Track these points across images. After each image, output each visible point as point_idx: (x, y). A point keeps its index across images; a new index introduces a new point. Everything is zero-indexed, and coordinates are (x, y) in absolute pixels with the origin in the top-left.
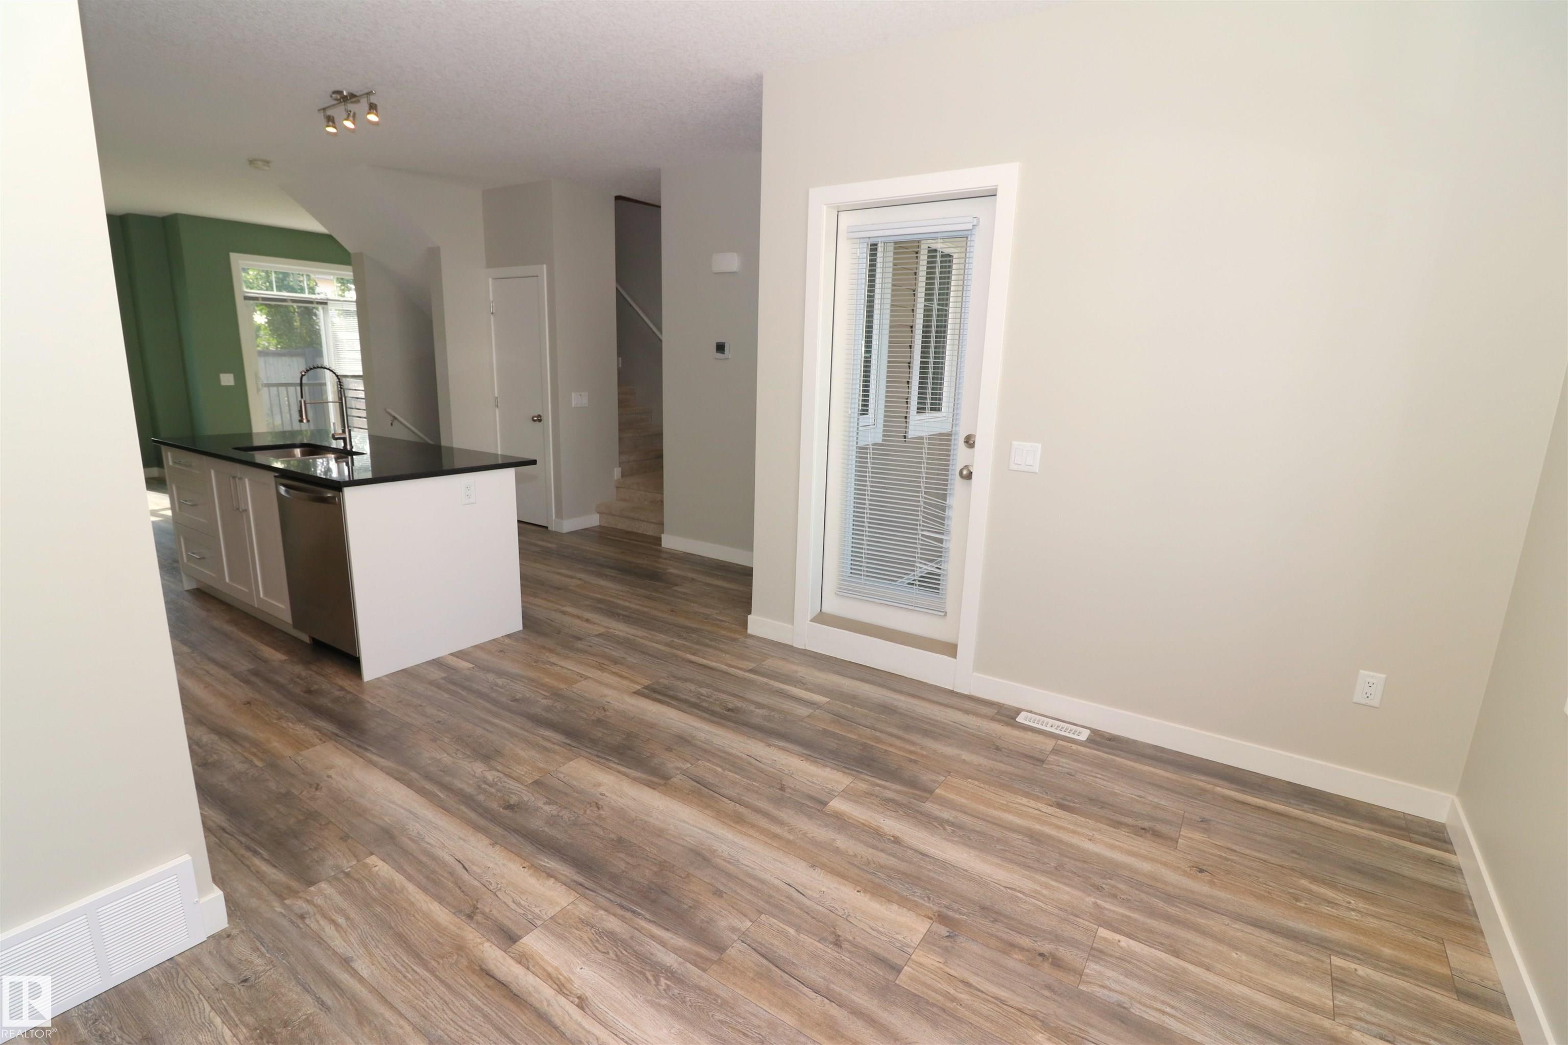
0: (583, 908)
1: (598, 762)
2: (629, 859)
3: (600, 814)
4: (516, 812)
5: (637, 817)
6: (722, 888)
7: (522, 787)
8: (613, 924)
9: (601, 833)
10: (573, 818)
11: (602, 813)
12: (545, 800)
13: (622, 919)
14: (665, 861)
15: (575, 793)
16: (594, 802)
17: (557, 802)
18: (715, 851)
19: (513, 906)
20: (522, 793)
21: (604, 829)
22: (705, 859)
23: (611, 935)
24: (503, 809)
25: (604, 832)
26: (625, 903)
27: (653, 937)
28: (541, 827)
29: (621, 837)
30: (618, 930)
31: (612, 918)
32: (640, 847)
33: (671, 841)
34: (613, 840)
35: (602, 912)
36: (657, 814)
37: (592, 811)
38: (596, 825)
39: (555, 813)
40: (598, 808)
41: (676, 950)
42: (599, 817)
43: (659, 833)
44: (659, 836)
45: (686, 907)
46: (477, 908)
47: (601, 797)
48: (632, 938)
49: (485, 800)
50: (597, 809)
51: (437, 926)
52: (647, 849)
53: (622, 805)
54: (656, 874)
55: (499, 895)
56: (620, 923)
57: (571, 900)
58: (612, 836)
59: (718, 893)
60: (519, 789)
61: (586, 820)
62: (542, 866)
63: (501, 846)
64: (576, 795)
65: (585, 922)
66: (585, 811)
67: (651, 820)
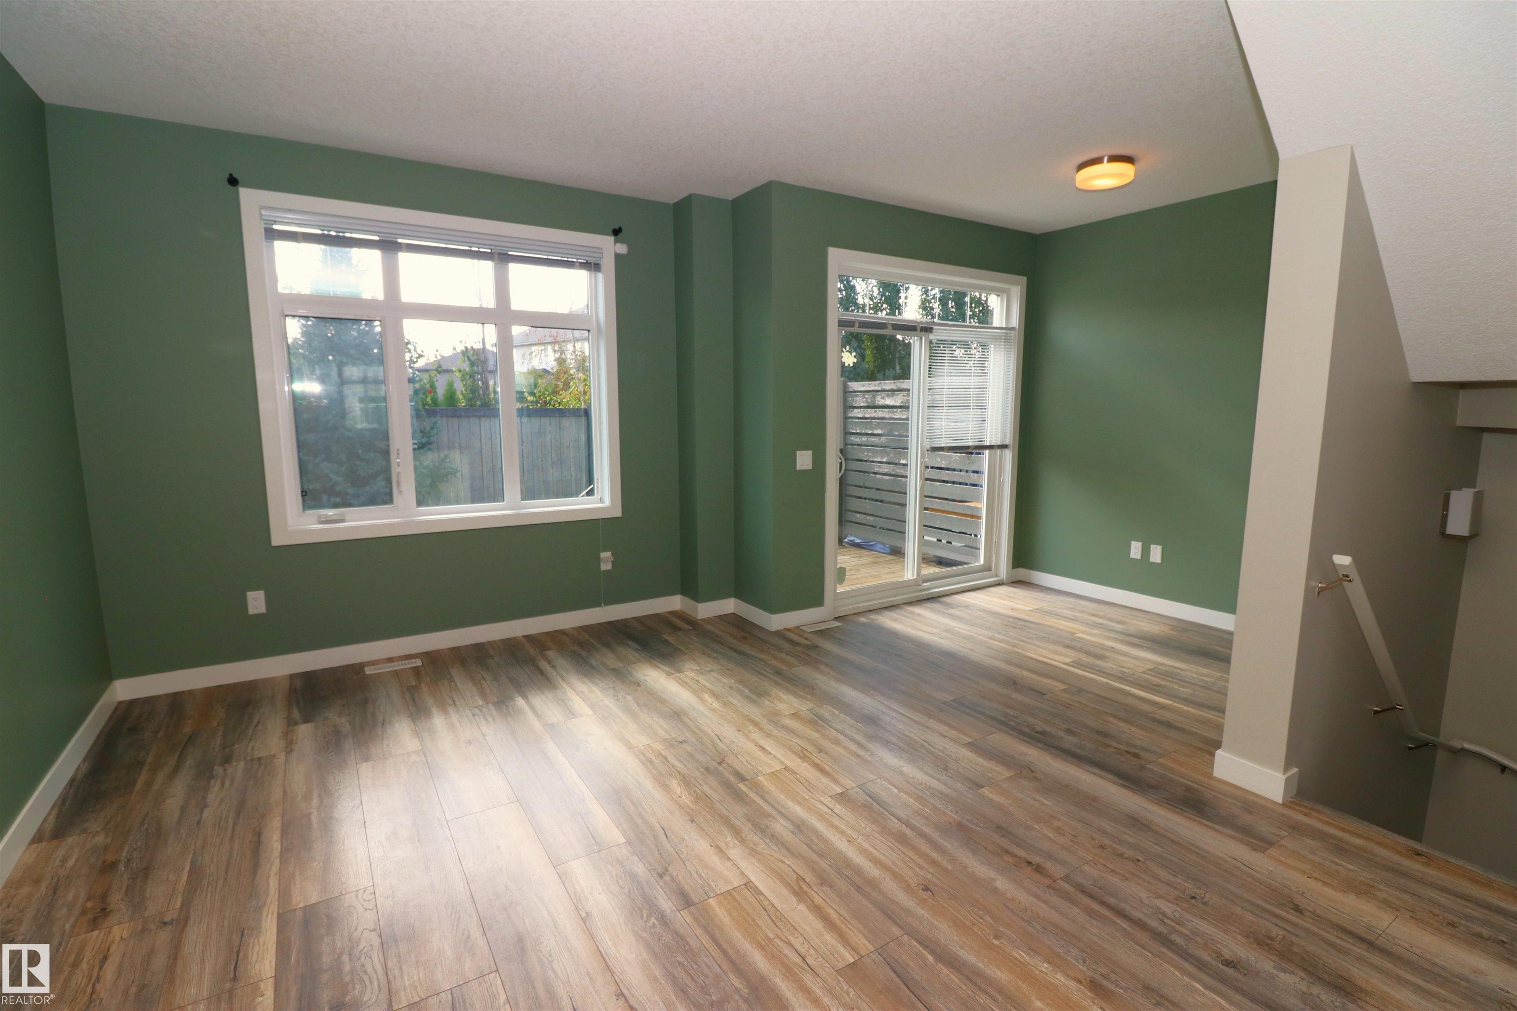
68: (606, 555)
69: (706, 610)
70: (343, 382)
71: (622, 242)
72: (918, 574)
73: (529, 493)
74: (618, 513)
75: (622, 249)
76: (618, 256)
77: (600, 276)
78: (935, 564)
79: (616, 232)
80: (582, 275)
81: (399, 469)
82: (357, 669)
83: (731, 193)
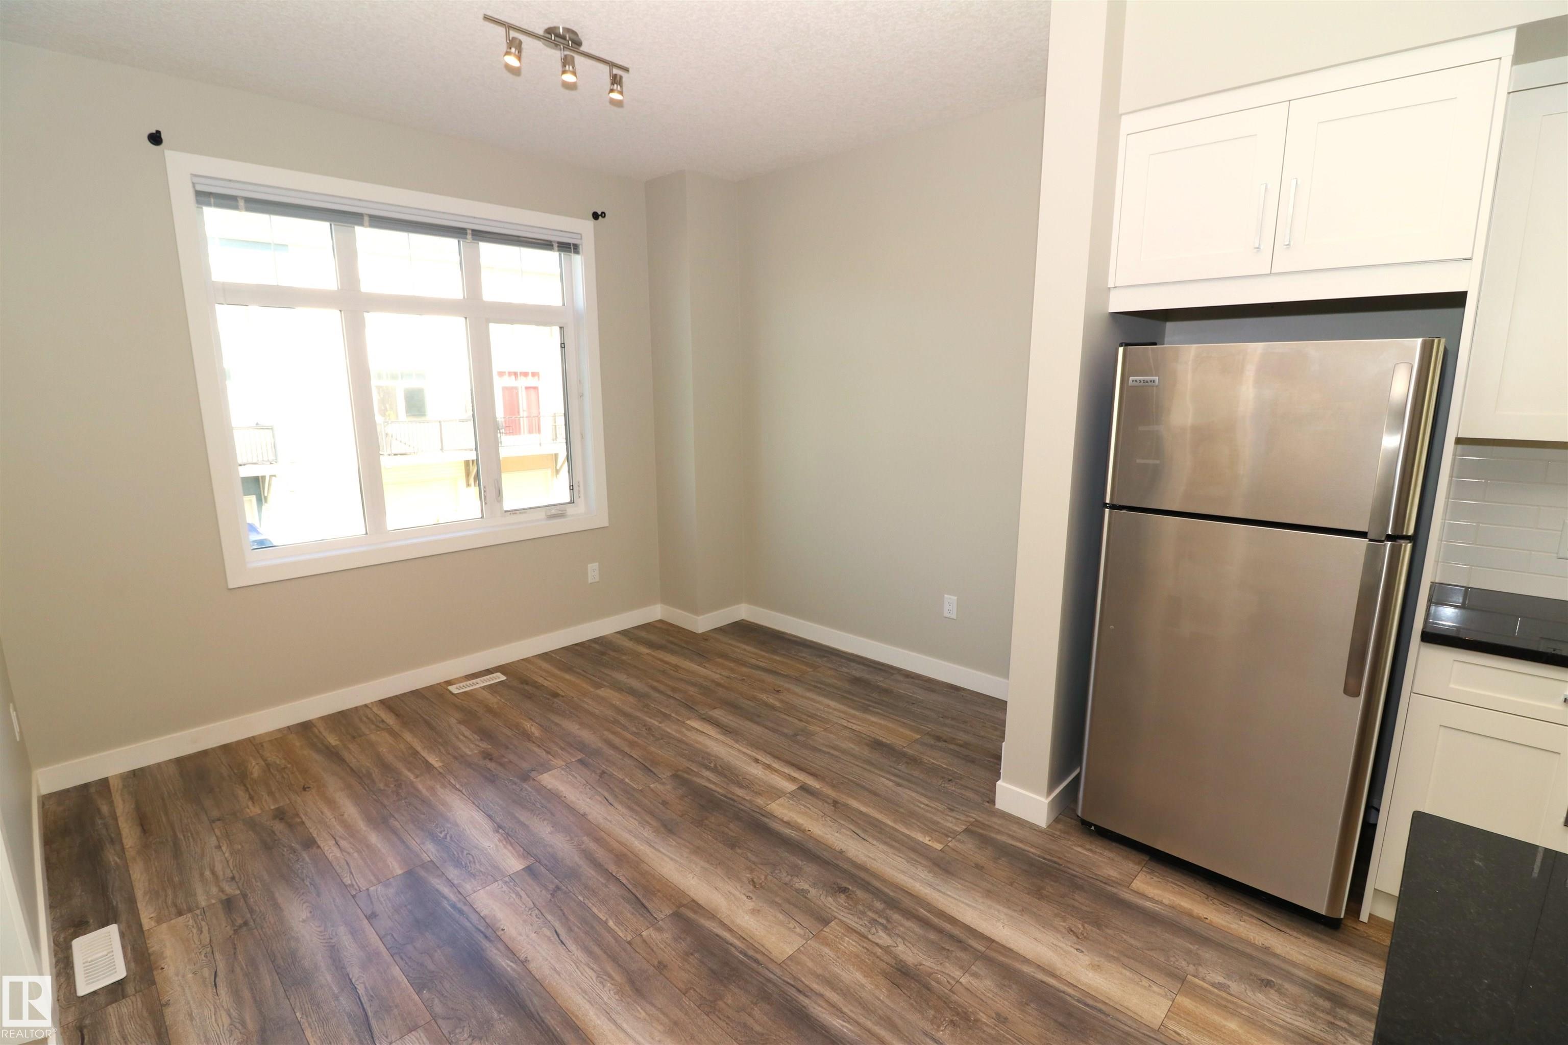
0: (760, 801)
1: (757, 950)
2: (727, 830)
3: (751, 874)
4: (834, 884)
5: (715, 868)
6: (661, 806)
7: (840, 917)
8: (740, 792)
9: (749, 855)
10: (777, 872)
11: (748, 875)
12: (809, 896)
13: (733, 794)
14: (697, 827)
15: (780, 902)
16: (758, 889)
17: (796, 891)
18: (655, 832)
19: (522, 893)
20: (837, 908)
21: (747, 858)
22: (665, 826)
23: (741, 786)
24: (849, 889)
25: (747, 855)
26: (732, 802)
27: (715, 783)
28: (805, 864)
29: (732, 849)
30: (737, 789)
31: (741, 794)
32: (717, 839)
33: (689, 843)
34: (739, 847)
35: (747, 798)
36: (697, 869)
37: (759, 877)
38: (754, 863)
39: (795, 879)
40: (753, 881)
41: (703, 777)
42: (752, 871)
43: (697, 851)
44: (698, 848)
45: (690, 797)
46: (551, 894)
47: (751, 895)
48: (728, 784)
49: (873, 901)
50: (755, 880)
51: (855, 798)
52: (710, 838)
53: (729, 882)
54: (707, 819)
55: (532, 904)
56: (735, 792)
57: (769, 806)
58: (739, 851)
59: (665, 803)
60: (842, 914)
61: (764, 869)
62: (796, 831)
63: (835, 850)
64: (777, 899)
65: (759, 794)
66: (766, 878)
67: (702, 863)
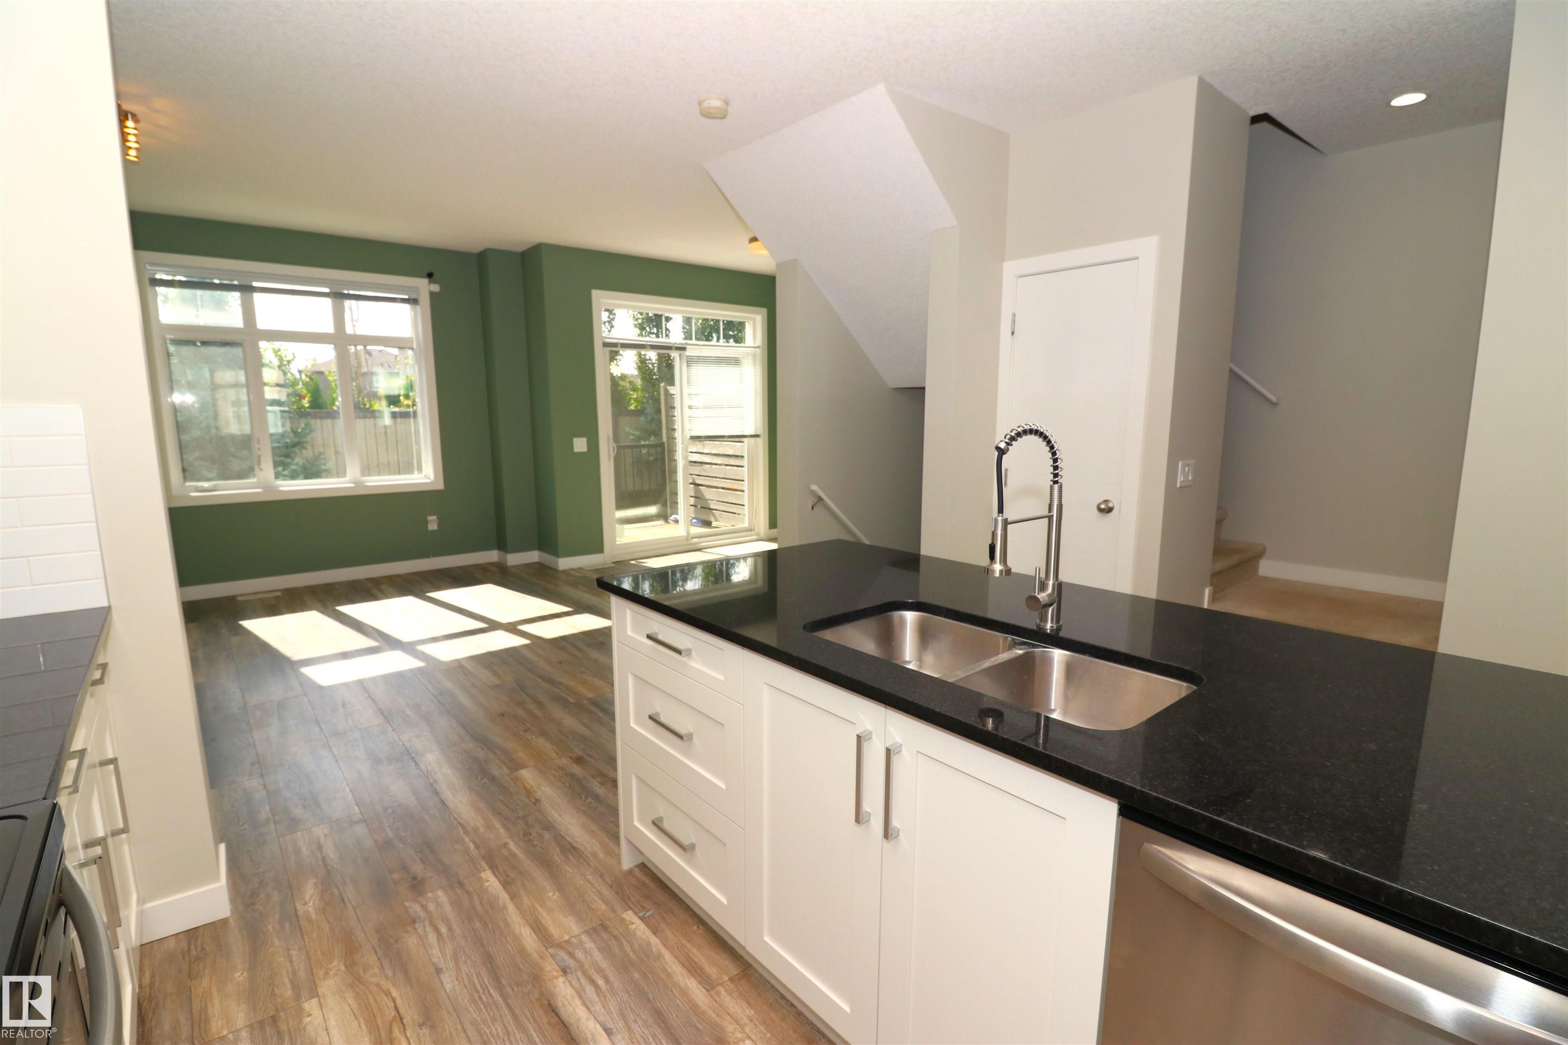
68: (432, 519)
69: (514, 559)
70: (215, 387)
71: (435, 282)
72: (688, 533)
73: (367, 470)
74: (440, 486)
75: (436, 288)
76: (432, 294)
77: (418, 308)
78: (700, 525)
79: (430, 275)
80: (407, 307)
81: (259, 453)
82: (232, 599)
83: (520, 249)
